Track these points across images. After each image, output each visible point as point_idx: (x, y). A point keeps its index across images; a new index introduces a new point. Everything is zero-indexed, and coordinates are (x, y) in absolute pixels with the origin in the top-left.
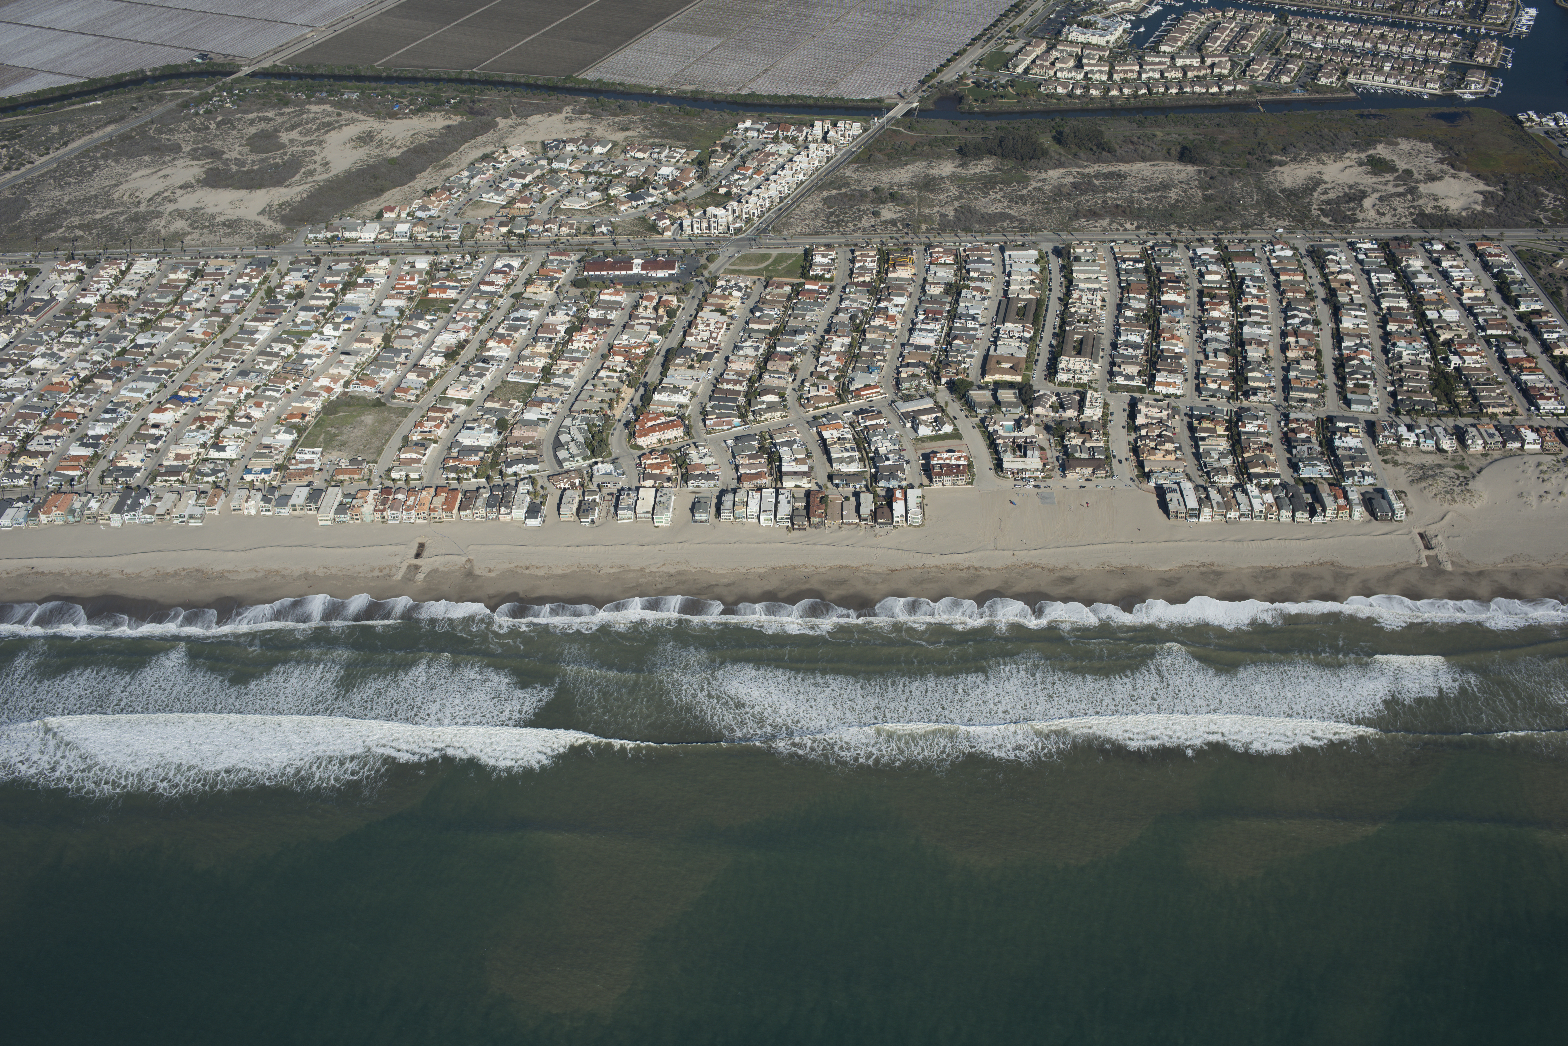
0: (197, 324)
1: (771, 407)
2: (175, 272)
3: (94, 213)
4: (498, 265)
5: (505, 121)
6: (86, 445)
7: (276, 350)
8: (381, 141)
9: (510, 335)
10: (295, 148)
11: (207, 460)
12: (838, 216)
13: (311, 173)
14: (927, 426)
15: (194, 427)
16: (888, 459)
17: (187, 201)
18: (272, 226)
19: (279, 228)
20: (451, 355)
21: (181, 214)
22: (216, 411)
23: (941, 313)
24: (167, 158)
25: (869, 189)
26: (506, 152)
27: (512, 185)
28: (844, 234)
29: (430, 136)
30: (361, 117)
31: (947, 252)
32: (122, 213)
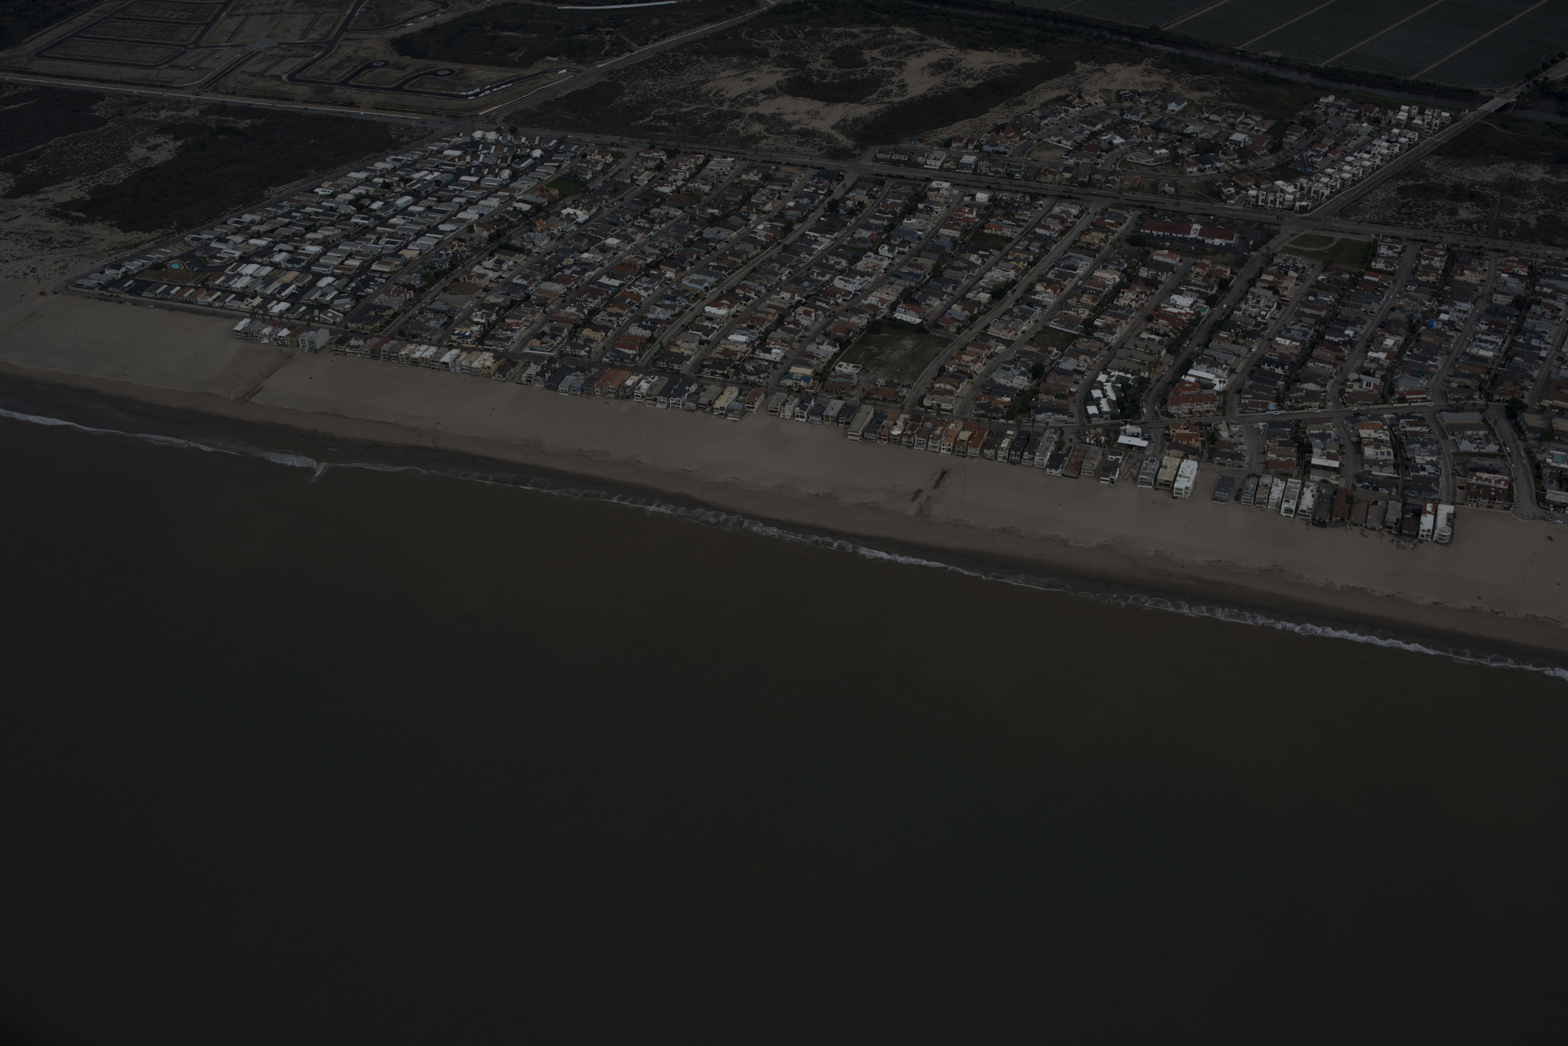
0: (761, 227)
1: (1311, 396)
2: (748, 175)
3: (681, 106)
4: (1057, 210)
5: (1083, 65)
6: (645, 328)
7: (832, 262)
8: (959, 70)
9: (1058, 282)
10: (875, 67)
11: (753, 358)
12: (1410, 208)
13: (888, 94)
14: (1471, 442)
15: (744, 325)
16: (1423, 469)
17: (767, 108)
18: (844, 141)
19: (849, 143)
20: (998, 293)
21: (760, 118)
22: (768, 313)
23: (1505, 326)
24: (754, 62)
25: (1448, 183)
26: (1080, 97)
27: (1081, 131)
28: (1415, 228)
29: (1007, 72)
30: (943, 44)
31: (1521, 262)
32: (706, 110)
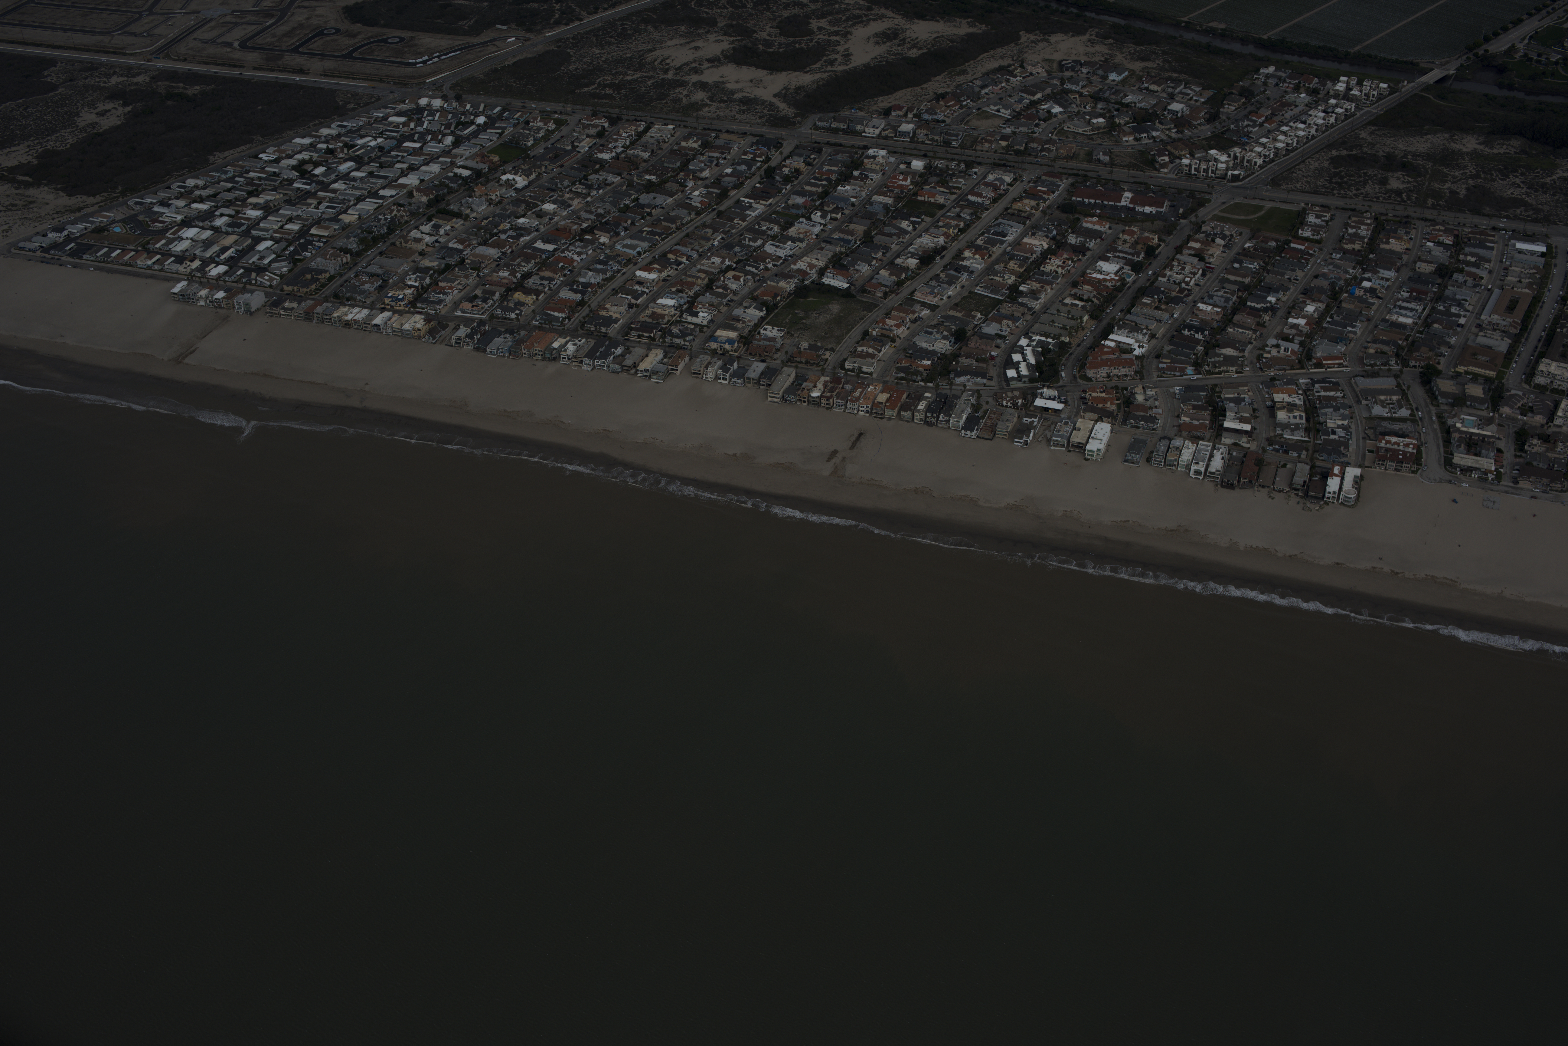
0: (697, 193)
1: (1229, 361)
2: (687, 142)
3: (626, 74)
4: (991, 177)
5: (1028, 36)
6: (576, 291)
7: (764, 228)
8: (904, 39)
9: (987, 249)
10: (821, 36)
11: (680, 322)
12: (1342, 178)
13: (832, 63)
14: (1384, 407)
15: (674, 289)
16: (1334, 433)
17: (710, 76)
18: (785, 109)
19: (789, 111)
20: (927, 258)
21: (703, 86)
22: (697, 278)
23: (1426, 293)
24: (702, 31)
25: (1381, 153)
26: (1022, 66)
27: (1021, 100)
28: (1345, 197)
29: (952, 41)
30: (890, 14)
31: (1447, 231)
32: (651, 78)
